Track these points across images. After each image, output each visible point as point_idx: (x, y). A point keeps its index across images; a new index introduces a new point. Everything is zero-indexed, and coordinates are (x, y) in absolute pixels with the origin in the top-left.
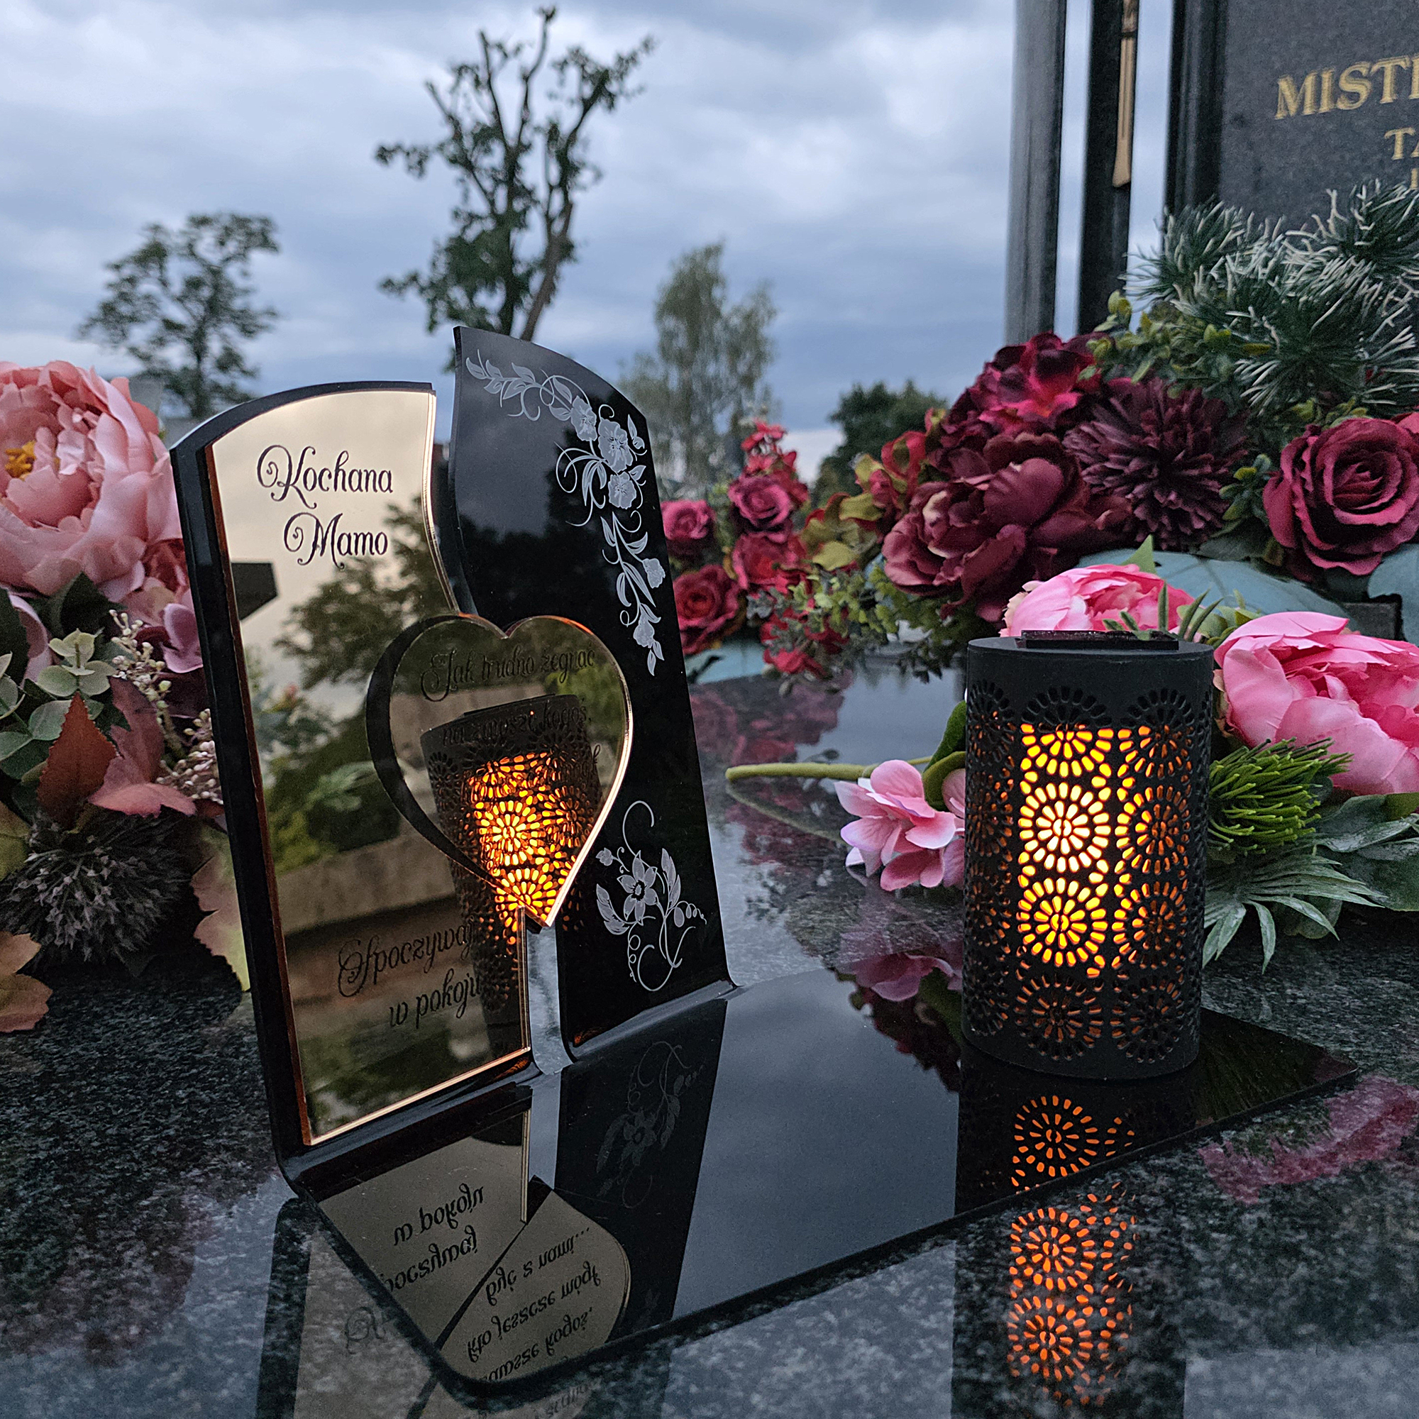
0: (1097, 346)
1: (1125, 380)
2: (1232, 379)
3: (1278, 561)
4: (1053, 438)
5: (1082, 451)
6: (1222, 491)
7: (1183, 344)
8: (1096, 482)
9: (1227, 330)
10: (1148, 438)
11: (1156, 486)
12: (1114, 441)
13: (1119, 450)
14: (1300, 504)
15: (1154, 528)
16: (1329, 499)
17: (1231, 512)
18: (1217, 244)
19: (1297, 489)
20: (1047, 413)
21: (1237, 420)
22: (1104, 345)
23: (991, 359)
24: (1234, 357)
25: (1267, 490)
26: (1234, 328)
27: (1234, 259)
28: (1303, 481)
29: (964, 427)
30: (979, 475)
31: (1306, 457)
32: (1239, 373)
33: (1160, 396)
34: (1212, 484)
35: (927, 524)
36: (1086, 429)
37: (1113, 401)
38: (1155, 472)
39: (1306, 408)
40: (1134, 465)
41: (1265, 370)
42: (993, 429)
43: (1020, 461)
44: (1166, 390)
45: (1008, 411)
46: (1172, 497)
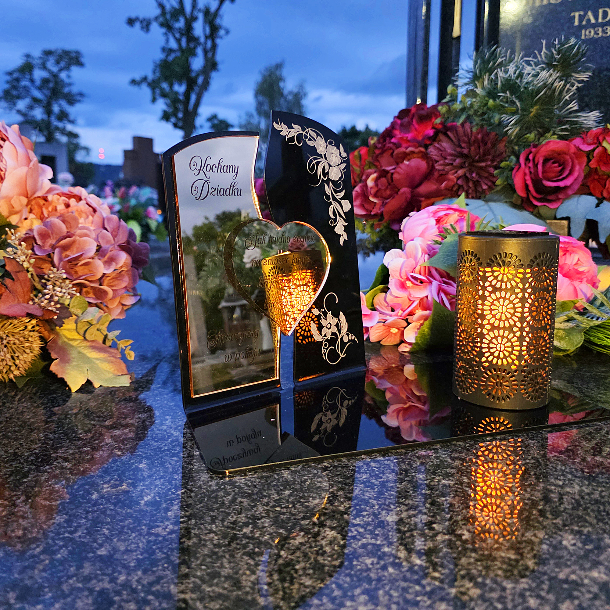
0: (442, 109)
1: (454, 124)
2: (500, 123)
3: (519, 202)
4: (423, 149)
6: (496, 172)
7: (480, 108)
8: (441, 168)
9: (498, 101)
11: (467, 171)
12: (449, 151)
13: (451, 155)
14: (528, 178)
15: (466, 188)
16: (540, 175)
18: (494, 64)
19: (527, 171)
22: (445, 108)
23: (397, 115)
24: (501, 114)
25: (514, 172)
26: (501, 101)
27: (501, 71)
28: (530, 168)
29: (385, 145)
31: (531, 157)
32: (503, 121)
33: (469, 130)
34: (491, 170)
35: (369, 187)
36: (437, 145)
37: (449, 133)
38: (467, 165)
39: (531, 136)
40: (458, 161)
41: (514, 119)
42: (398, 146)
43: (409, 160)
44: (471, 128)
45: (404, 138)
46: (474, 175)
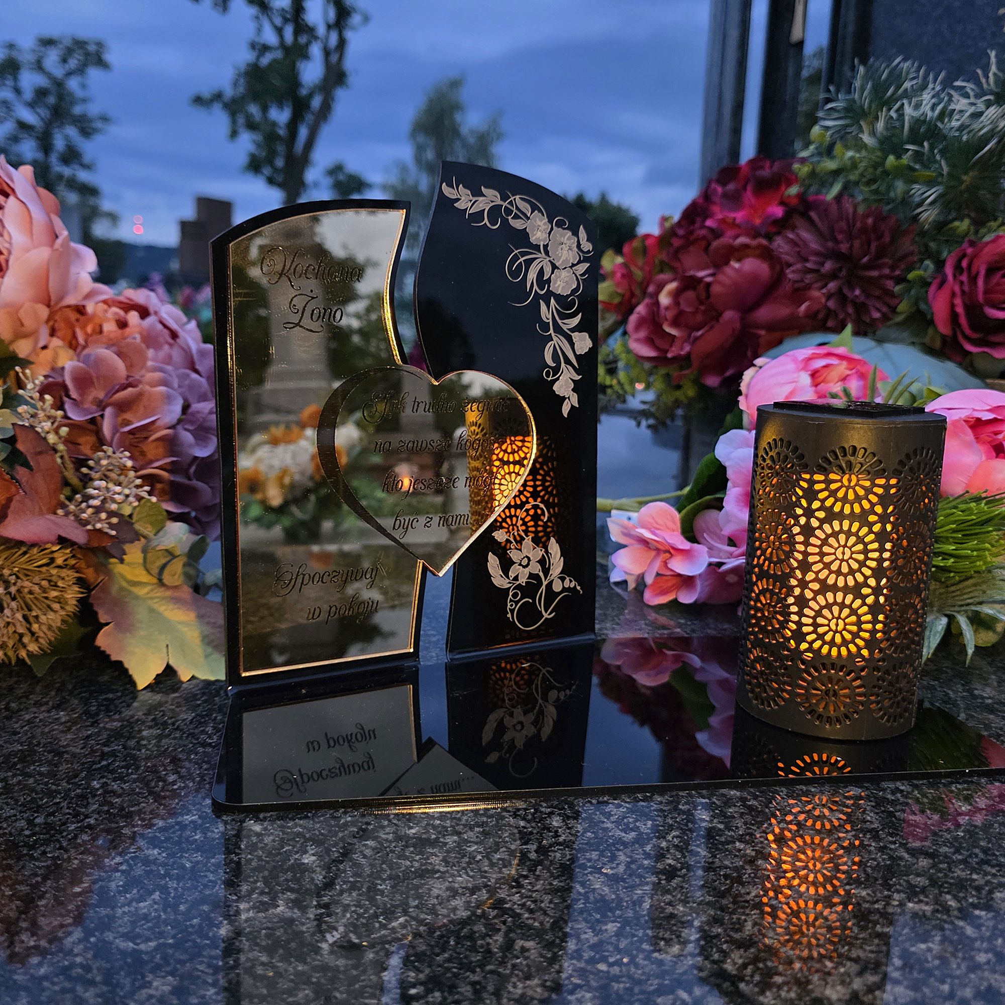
0: (801, 169)
1: (821, 197)
2: (905, 201)
3: (938, 344)
4: (764, 242)
5: (787, 254)
6: (897, 289)
7: (868, 171)
8: (796, 279)
9: (904, 160)
10: (842, 246)
11: (844, 284)
12: (814, 246)
13: (817, 254)
14: (958, 301)
15: (841, 316)
16: (981, 298)
17: (903, 307)
18: (896, 90)
19: (957, 289)
20: (758, 221)
22: (806, 170)
23: (714, 176)
24: (908, 183)
25: (932, 289)
26: (909, 159)
27: (909, 104)
28: (962, 283)
29: (692, 232)
30: (703, 269)
31: (964, 264)
32: (912, 195)
33: (850, 211)
34: (889, 284)
35: (662, 308)
36: (791, 236)
37: (812, 214)
38: (844, 273)
39: (962, 226)
40: (828, 266)
41: (933, 193)
42: (716, 234)
43: (739, 260)
44: (855, 207)
45: (728, 220)
46: (857, 292)
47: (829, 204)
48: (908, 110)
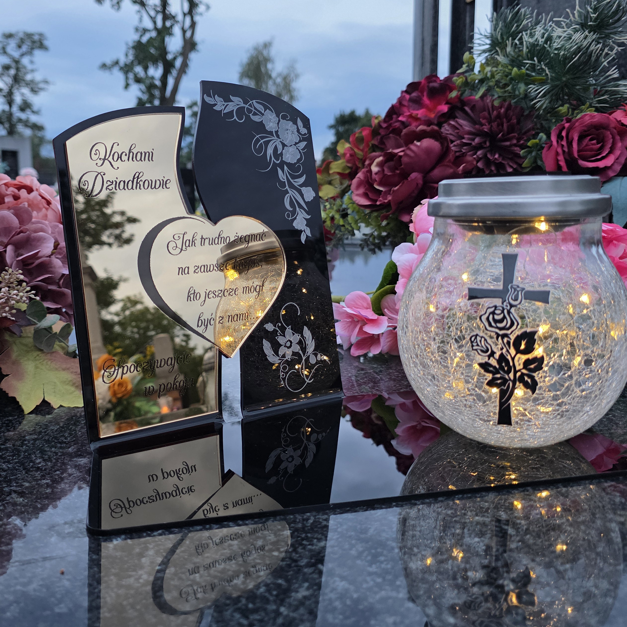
0: (458, 80)
1: (472, 97)
2: (526, 96)
4: (436, 128)
5: (451, 134)
6: (522, 152)
7: (502, 79)
8: (458, 150)
9: (524, 70)
10: (485, 127)
11: (488, 151)
12: (467, 128)
13: (469, 133)
14: (561, 158)
16: (576, 155)
17: (526, 163)
18: (518, 26)
19: (560, 150)
20: (433, 116)
21: (529, 116)
22: (461, 80)
24: (527, 84)
25: (544, 151)
26: (527, 69)
27: (527, 34)
28: (563, 146)
29: (391, 124)
30: (399, 148)
31: (564, 134)
32: (530, 92)
33: (490, 105)
34: (517, 149)
35: (373, 173)
36: (452, 123)
37: (466, 108)
38: (488, 144)
39: (564, 109)
40: (477, 140)
41: (543, 90)
42: (405, 125)
43: (420, 140)
44: (493, 101)
45: (413, 115)
46: (497, 156)
47: (477, 101)
48: (526, 38)
